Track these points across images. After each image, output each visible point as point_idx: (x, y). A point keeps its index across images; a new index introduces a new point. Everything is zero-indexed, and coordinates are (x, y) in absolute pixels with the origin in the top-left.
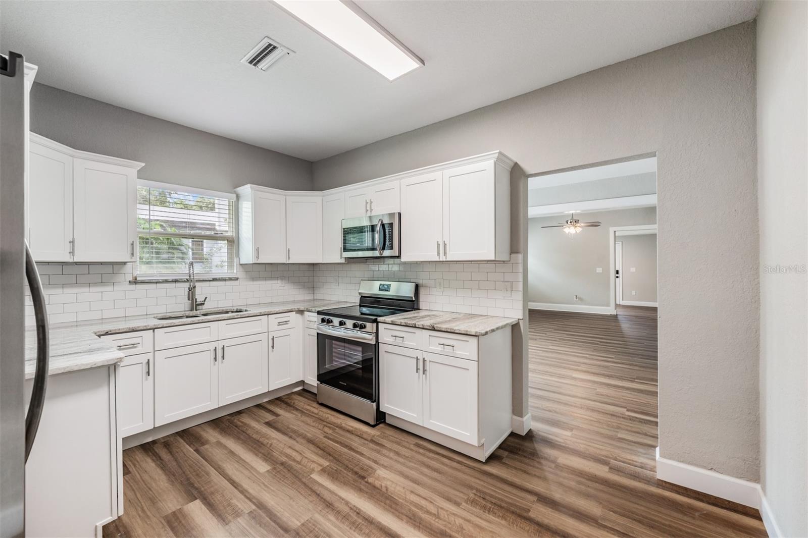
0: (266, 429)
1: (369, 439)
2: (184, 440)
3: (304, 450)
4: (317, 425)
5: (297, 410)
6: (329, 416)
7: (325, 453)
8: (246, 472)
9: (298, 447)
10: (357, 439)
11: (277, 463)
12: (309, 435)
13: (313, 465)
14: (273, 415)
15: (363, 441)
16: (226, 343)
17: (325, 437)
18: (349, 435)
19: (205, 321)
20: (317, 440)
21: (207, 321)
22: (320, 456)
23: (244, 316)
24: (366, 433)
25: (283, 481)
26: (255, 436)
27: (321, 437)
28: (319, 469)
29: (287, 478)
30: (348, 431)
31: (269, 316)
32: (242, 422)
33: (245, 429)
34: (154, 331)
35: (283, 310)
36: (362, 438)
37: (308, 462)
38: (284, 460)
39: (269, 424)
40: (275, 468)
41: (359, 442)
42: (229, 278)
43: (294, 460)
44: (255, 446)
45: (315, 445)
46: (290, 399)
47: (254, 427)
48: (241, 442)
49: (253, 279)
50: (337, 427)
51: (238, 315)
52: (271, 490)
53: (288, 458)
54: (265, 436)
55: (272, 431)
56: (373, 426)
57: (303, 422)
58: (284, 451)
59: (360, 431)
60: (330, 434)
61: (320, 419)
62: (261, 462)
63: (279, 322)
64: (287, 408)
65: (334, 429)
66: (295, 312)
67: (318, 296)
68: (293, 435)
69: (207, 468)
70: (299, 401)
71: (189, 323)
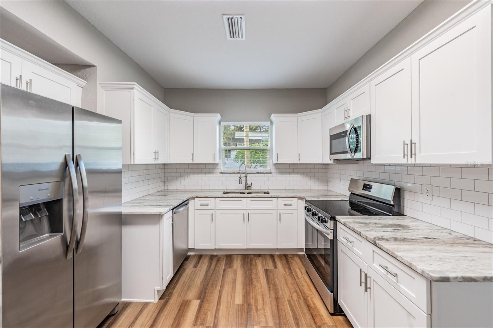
0: (262, 274)
1: (319, 324)
2: (226, 261)
3: (268, 303)
4: (291, 288)
5: (290, 269)
6: (305, 284)
7: (277, 314)
8: (229, 298)
9: (267, 298)
10: (308, 316)
11: (247, 302)
12: (280, 293)
13: (263, 320)
14: (274, 266)
15: (312, 322)
16: (250, 212)
17: (289, 301)
18: (305, 309)
19: (239, 197)
20: (282, 300)
22: (273, 315)
24: (321, 316)
25: (238, 318)
26: (253, 276)
27: (286, 299)
28: (263, 325)
29: (242, 317)
30: (308, 306)
31: (278, 199)
32: (256, 263)
33: (253, 268)
34: (215, 199)
35: (287, 196)
36: (314, 319)
37: (262, 314)
38: (252, 303)
39: (266, 271)
40: (243, 305)
41: (308, 322)
42: (266, 172)
43: (256, 307)
44: (248, 282)
45: (277, 304)
46: (292, 259)
47: (258, 269)
48: (244, 275)
49: (281, 173)
50: (303, 297)
52: (229, 320)
53: (254, 302)
54: (258, 279)
55: (264, 277)
56: (332, 314)
57: (286, 280)
58: (258, 295)
59: (318, 311)
60: (294, 300)
61: (297, 284)
62: (241, 295)
63: (285, 203)
64: (285, 264)
65: (299, 298)
66: (297, 199)
67: (329, 188)
68: (272, 287)
69: (219, 283)
70: (296, 262)
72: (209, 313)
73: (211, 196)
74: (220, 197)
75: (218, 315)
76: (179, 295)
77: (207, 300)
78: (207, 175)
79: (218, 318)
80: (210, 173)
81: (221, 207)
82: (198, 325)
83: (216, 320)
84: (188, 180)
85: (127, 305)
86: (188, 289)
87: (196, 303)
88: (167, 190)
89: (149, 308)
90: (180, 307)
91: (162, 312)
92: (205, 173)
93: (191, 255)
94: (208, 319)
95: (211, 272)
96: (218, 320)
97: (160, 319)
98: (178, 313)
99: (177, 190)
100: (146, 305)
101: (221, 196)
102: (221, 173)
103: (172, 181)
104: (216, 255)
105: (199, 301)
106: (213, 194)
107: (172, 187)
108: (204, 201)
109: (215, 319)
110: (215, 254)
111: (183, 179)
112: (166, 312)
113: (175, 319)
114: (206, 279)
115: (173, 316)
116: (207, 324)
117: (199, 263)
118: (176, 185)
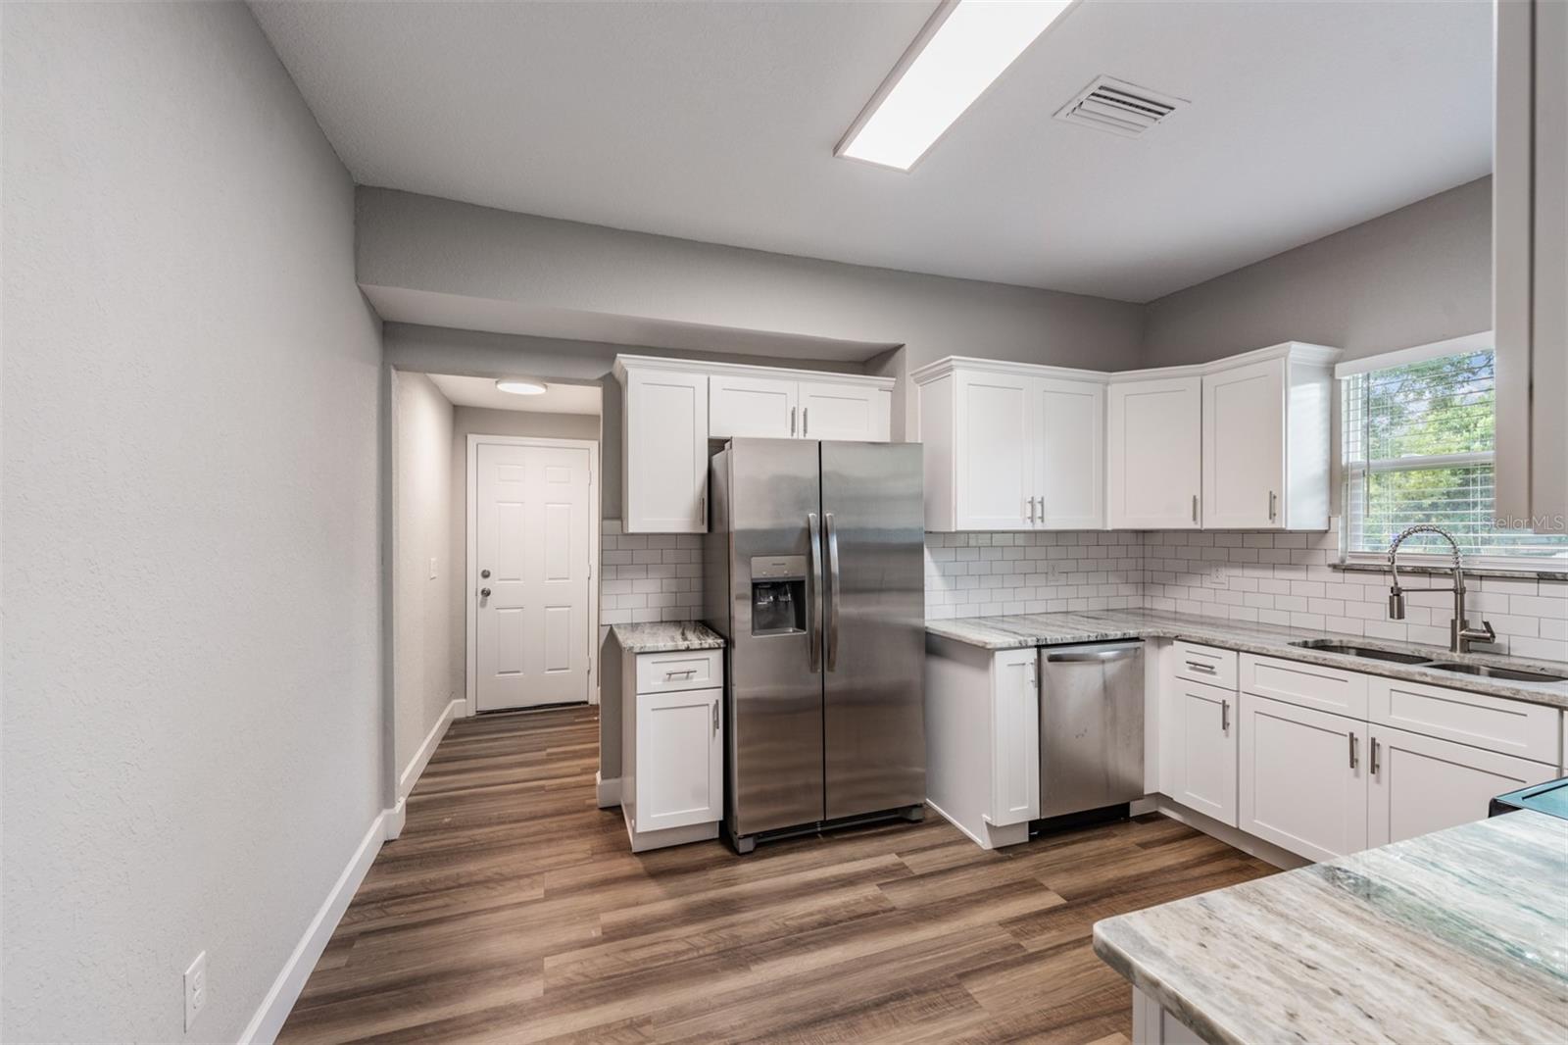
21: (1335, 664)
23: (1448, 683)
34: (1238, 654)
51: (1426, 675)
71: (1296, 658)
72: (1054, 933)
73: (1223, 642)
74: (1252, 650)
75: (1069, 949)
76: (1036, 867)
77: (1079, 914)
78: (1248, 573)
79: (1059, 953)
80: (1291, 565)
81: (1259, 688)
82: (1007, 929)
83: (1051, 952)
84: (1214, 586)
85: (941, 822)
86: (1067, 870)
87: (1054, 900)
88: (1151, 609)
89: (967, 849)
90: (1015, 884)
91: (977, 867)
92: (1273, 566)
93: (1169, 818)
94: (1038, 938)
95: (1173, 878)
96: (1054, 955)
97: (961, 873)
98: (999, 887)
99: (1179, 613)
100: (968, 840)
101: (1255, 647)
102: (1335, 567)
103: (1164, 585)
104: (1250, 857)
105: (1061, 901)
106: (1232, 639)
107: (1163, 604)
108: (1203, 654)
109: (1051, 949)
110: (1250, 851)
111: (1196, 581)
112: (982, 872)
113: (982, 892)
114: (1135, 881)
115: (986, 885)
116: (1026, 942)
117: (1165, 844)
118: (1175, 599)
